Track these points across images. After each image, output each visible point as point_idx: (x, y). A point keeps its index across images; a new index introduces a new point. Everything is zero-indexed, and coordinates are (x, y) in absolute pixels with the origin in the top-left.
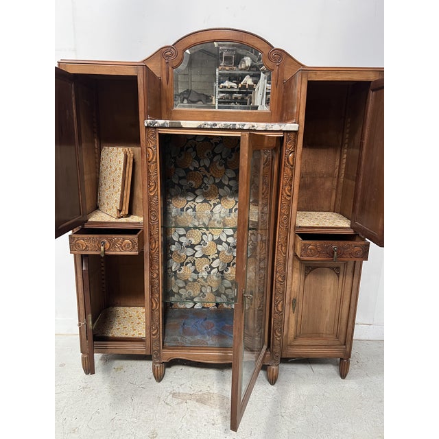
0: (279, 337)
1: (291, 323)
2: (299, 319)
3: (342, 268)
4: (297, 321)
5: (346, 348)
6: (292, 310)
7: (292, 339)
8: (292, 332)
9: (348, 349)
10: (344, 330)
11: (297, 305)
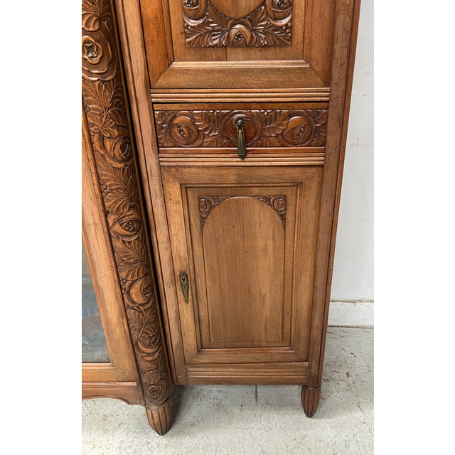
0: (148, 355)
1: (184, 323)
2: (203, 314)
3: (291, 200)
4: (197, 320)
5: (310, 367)
6: (181, 296)
7: (194, 352)
8: (190, 340)
9: (314, 370)
10: (304, 333)
11: (192, 285)
